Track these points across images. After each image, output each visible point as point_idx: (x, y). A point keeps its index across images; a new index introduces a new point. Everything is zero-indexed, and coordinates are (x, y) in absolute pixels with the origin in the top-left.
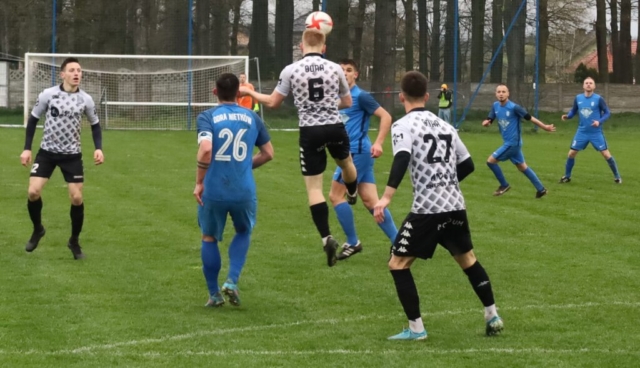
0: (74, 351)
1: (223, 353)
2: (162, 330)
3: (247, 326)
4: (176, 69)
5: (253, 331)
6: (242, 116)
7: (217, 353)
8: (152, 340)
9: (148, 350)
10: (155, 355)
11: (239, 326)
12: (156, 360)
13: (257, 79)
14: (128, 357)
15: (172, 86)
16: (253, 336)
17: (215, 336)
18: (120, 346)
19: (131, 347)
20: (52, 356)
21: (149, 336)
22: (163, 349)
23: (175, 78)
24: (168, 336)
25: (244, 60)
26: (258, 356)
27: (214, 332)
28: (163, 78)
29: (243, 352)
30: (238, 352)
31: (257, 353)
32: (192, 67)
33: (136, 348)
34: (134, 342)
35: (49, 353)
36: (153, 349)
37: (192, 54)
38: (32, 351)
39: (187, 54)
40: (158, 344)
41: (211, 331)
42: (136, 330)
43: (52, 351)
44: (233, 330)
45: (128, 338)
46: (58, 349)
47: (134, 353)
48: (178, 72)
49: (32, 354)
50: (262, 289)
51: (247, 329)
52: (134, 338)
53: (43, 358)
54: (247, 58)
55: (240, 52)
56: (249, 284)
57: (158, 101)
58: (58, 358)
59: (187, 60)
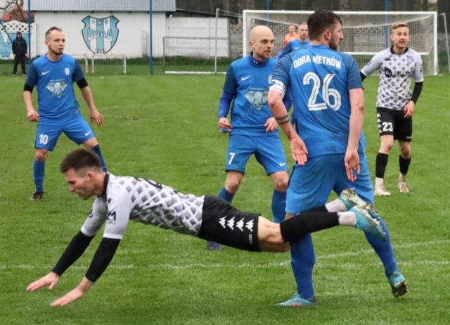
0: (281, 264)
1: (409, 264)
2: (357, 245)
3: (432, 240)
4: (375, 23)
5: (436, 245)
6: (328, 60)
7: (405, 264)
8: (349, 253)
9: (345, 261)
10: (351, 266)
11: (424, 241)
12: (352, 271)
13: (444, 31)
14: (327, 268)
15: (372, 39)
16: (436, 249)
17: (403, 249)
18: (321, 259)
19: (330, 260)
20: (262, 268)
21: (346, 250)
22: (358, 261)
23: (375, 32)
24: (363, 250)
25: (433, 15)
26: (440, 266)
27: (402, 246)
28: (364, 30)
29: (427, 262)
30: (422, 262)
31: (439, 263)
32: (389, 21)
33: (335, 260)
34: (333, 256)
35: (259, 266)
36: (350, 261)
37: (388, 10)
38: (244, 265)
39: (384, 10)
40: (354, 257)
41: (400, 245)
42: (336, 246)
43: (262, 264)
44: (418, 244)
45: (329, 252)
46: (268, 263)
47: (333, 265)
48: (377, 26)
49: (245, 267)
50: (445, 209)
51: (431, 242)
52: (334, 252)
53: (255, 270)
54: (435, 14)
55: (430, 8)
56: (434, 205)
57: (360, 51)
58: (267, 270)
59: (383, 16)
